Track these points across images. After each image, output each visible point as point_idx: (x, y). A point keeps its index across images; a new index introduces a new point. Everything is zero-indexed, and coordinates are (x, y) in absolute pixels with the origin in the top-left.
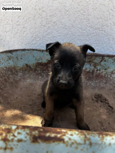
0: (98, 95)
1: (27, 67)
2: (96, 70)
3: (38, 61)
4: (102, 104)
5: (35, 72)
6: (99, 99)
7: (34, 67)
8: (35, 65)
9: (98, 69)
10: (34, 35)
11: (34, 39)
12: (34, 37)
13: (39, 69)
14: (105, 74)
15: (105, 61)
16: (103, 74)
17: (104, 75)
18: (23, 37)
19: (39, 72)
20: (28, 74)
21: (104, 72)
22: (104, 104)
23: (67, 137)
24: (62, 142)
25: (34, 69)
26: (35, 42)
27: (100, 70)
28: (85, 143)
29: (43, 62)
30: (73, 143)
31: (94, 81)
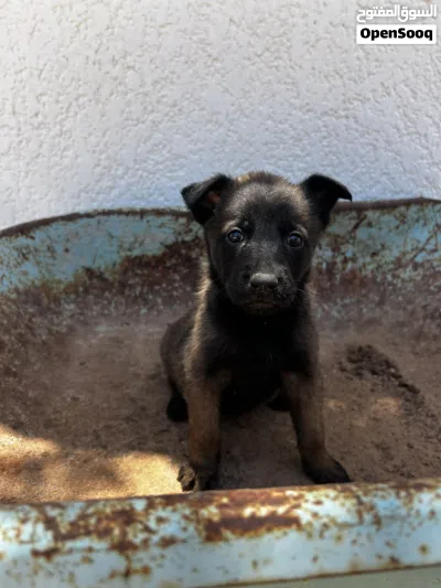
0: (360, 349)
1: (90, 279)
2: (339, 259)
3: (129, 253)
4: (377, 380)
5: (122, 293)
6: (364, 363)
7: (116, 276)
8: (117, 267)
9: (349, 255)
10: (103, 156)
11: (105, 171)
12: (102, 163)
13: (137, 280)
14: (372, 271)
15: (370, 225)
16: (367, 273)
17: (370, 276)
18: (61, 170)
19: (138, 293)
20: (96, 304)
21: (369, 264)
22: (383, 380)
23: (306, 510)
24: (294, 527)
25: (116, 285)
26: (110, 184)
27: (354, 259)
28: (361, 521)
29: (150, 254)
30: (325, 526)
31: (339, 300)
